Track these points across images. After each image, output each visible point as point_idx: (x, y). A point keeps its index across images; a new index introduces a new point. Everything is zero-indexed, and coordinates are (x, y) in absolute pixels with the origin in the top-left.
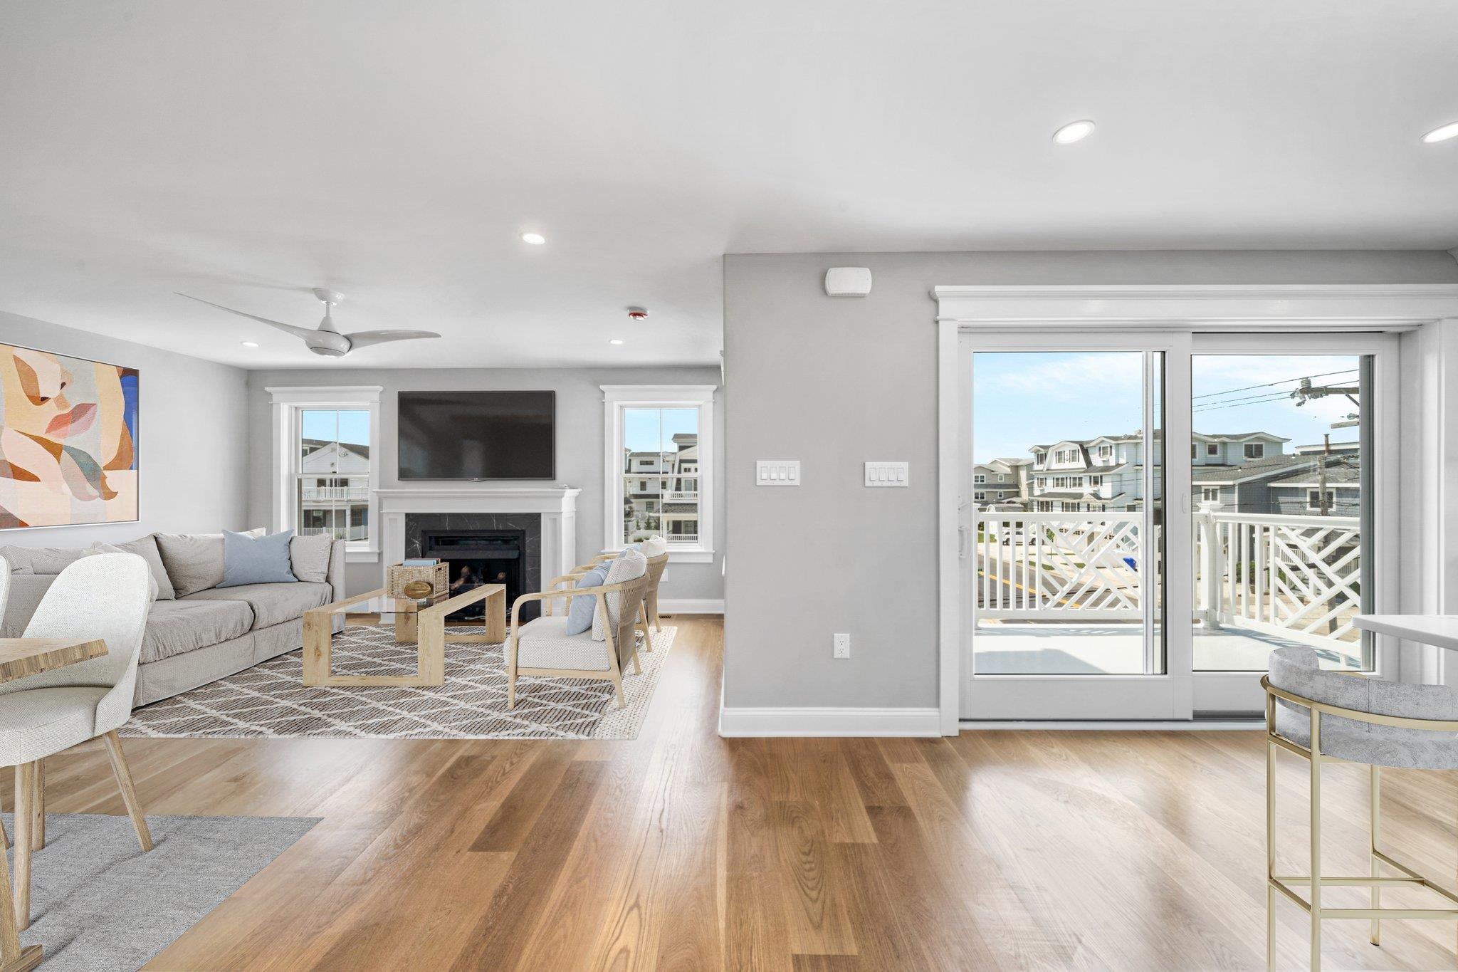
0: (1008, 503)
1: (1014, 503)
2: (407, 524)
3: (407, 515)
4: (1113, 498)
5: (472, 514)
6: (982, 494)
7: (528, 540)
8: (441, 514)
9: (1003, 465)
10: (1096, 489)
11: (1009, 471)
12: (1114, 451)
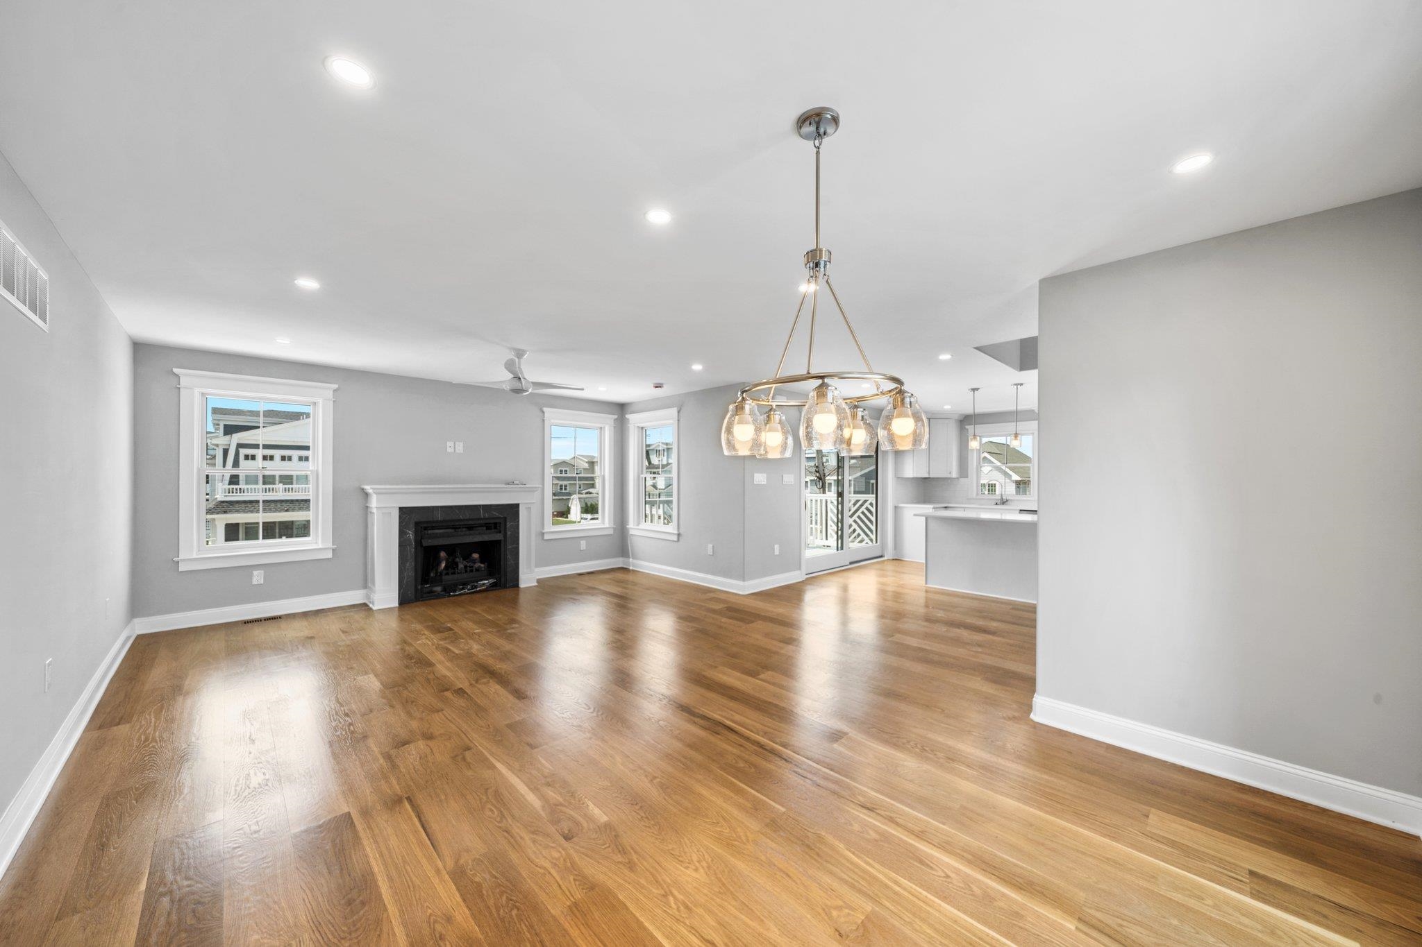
0: (587, 493)
1: (591, 493)
2: (400, 517)
3: (400, 508)
4: (666, 488)
5: (462, 506)
6: (566, 486)
7: (509, 525)
8: (433, 507)
9: (583, 461)
10: (654, 481)
11: (586, 466)
12: (666, 453)
